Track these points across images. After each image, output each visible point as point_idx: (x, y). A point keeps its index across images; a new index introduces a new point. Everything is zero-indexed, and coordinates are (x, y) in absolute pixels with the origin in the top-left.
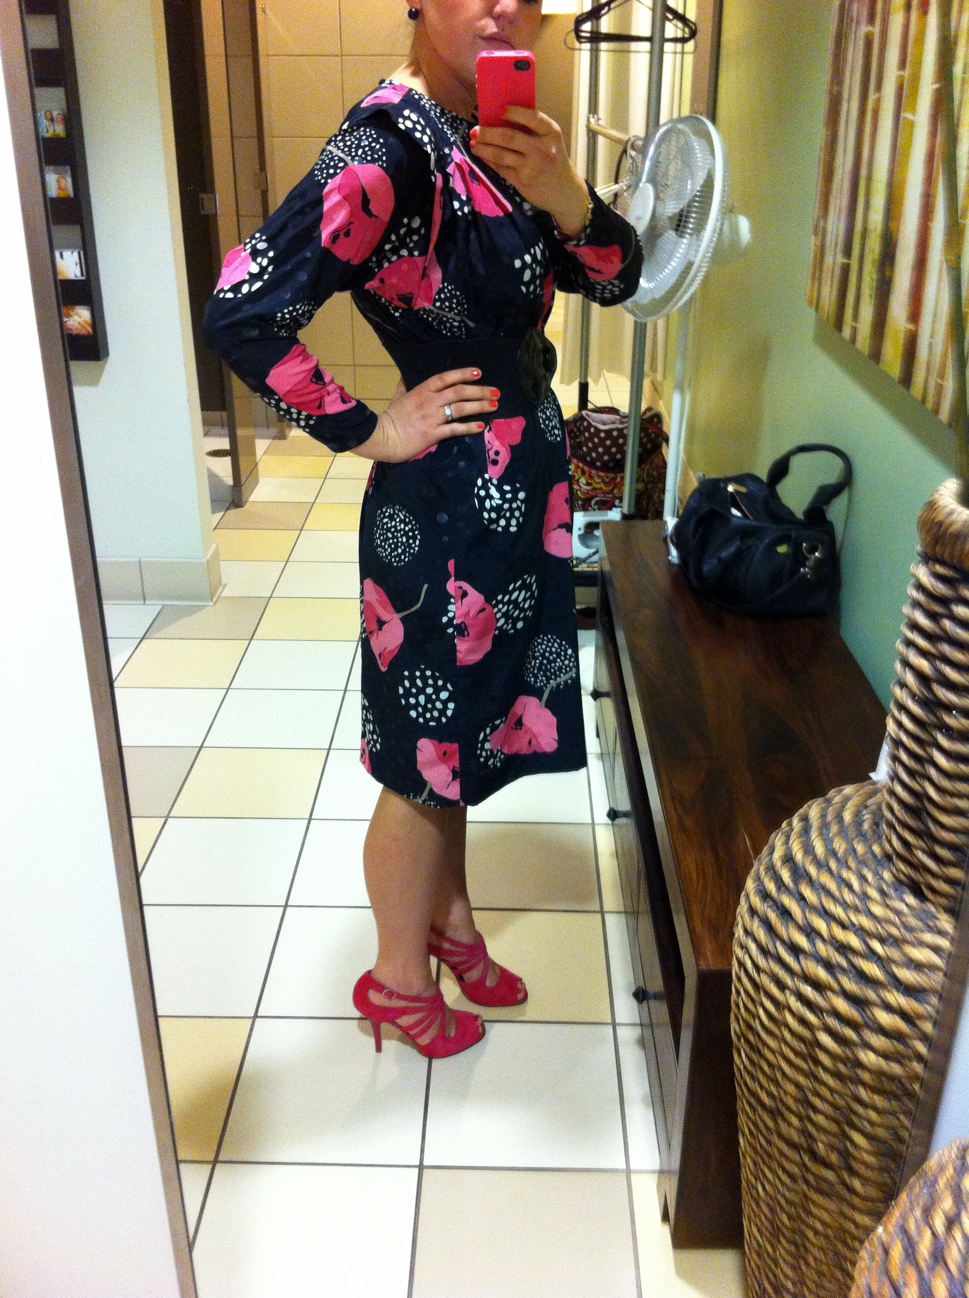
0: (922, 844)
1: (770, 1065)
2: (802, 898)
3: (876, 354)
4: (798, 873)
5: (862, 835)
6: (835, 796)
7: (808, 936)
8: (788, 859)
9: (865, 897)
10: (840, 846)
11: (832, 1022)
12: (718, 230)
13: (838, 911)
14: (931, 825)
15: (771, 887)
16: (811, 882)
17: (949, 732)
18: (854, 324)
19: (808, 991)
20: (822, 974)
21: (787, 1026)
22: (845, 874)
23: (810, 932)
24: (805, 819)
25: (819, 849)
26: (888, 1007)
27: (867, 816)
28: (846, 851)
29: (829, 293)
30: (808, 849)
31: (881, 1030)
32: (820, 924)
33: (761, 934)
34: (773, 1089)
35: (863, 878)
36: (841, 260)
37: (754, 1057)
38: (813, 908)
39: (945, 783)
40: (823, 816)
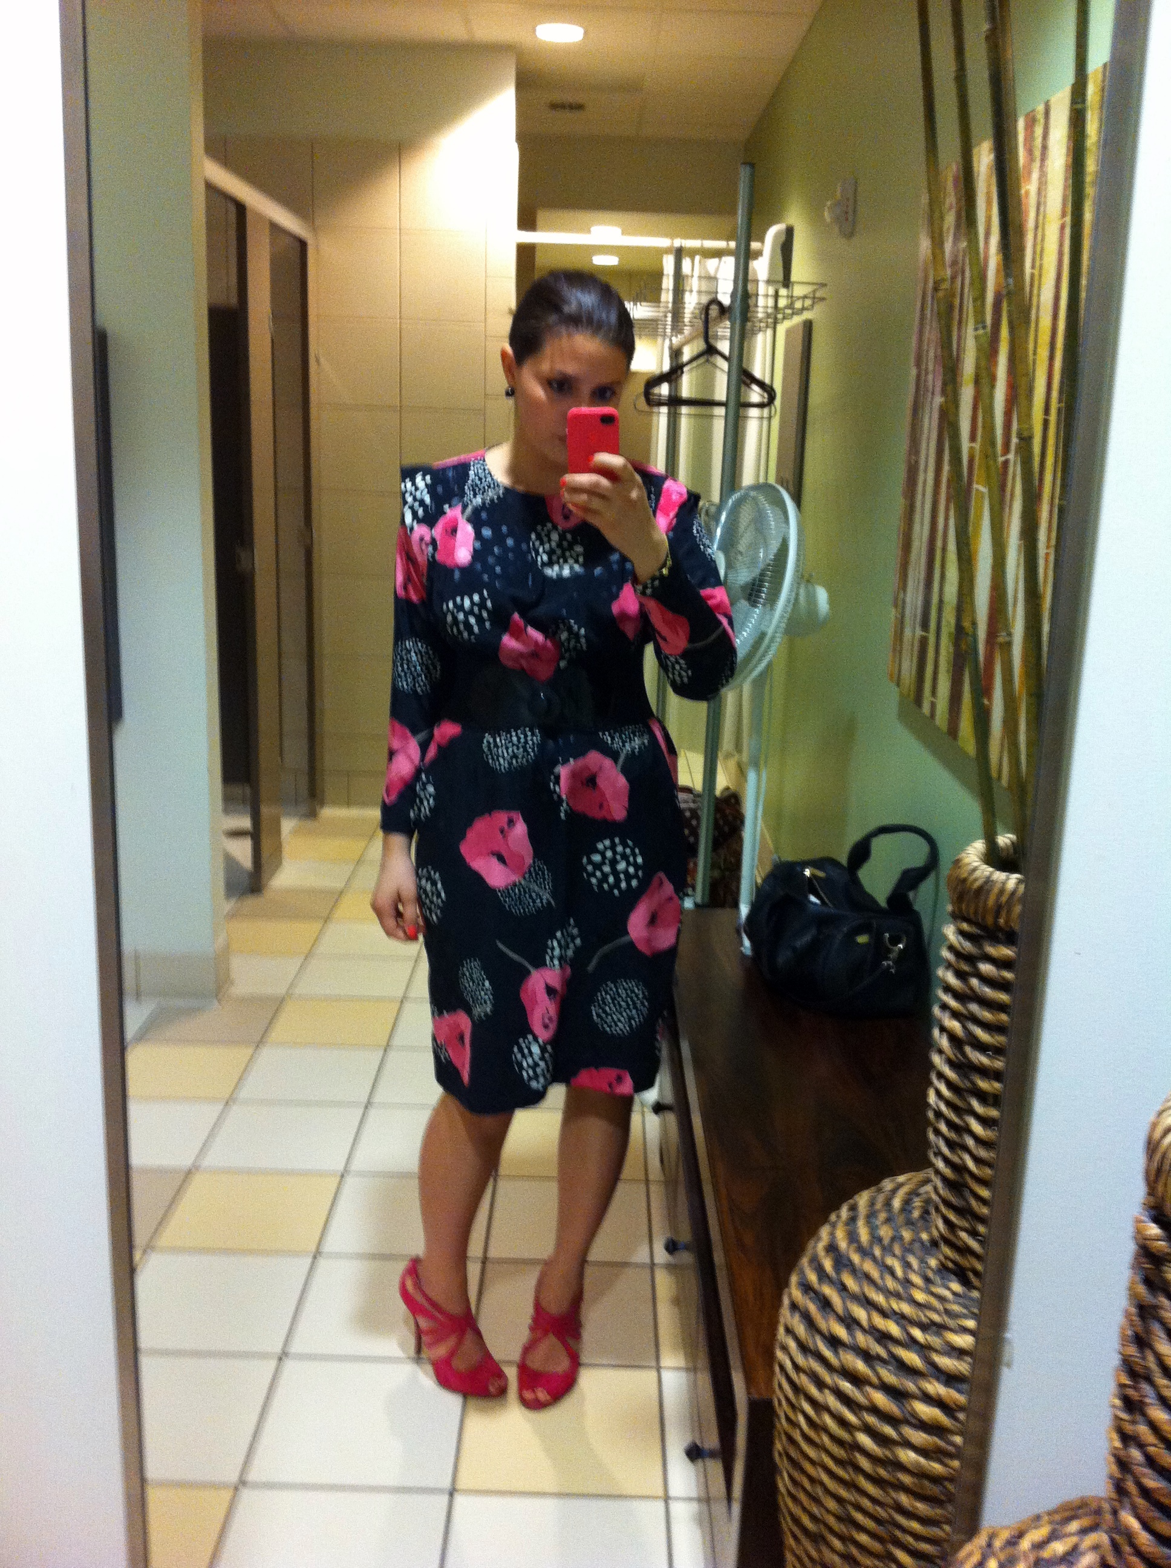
0: (966, 1225)
1: (812, 1480)
2: (843, 1288)
3: (953, 731)
4: (841, 1262)
5: (910, 1223)
6: (887, 1184)
7: (848, 1328)
8: (832, 1248)
9: (907, 1282)
10: (885, 1232)
11: (871, 1419)
12: (793, 601)
13: (879, 1299)
14: (973, 1202)
15: (813, 1277)
16: (854, 1271)
17: (983, 1097)
18: (933, 699)
19: (846, 1386)
20: (860, 1366)
21: (826, 1430)
22: (890, 1261)
23: (850, 1322)
24: (853, 1208)
25: (864, 1235)
26: (928, 1399)
27: (917, 1203)
28: (893, 1239)
29: (908, 667)
30: (853, 1237)
31: (923, 1426)
32: (861, 1314)
33: (801, 1329)
34: (815, 1510)
35: (907, 1265)
36: (919, 632)
37: (796, 1475)
38: (855, 1298)
39: (982, 1153)
40: (872, 1203)
